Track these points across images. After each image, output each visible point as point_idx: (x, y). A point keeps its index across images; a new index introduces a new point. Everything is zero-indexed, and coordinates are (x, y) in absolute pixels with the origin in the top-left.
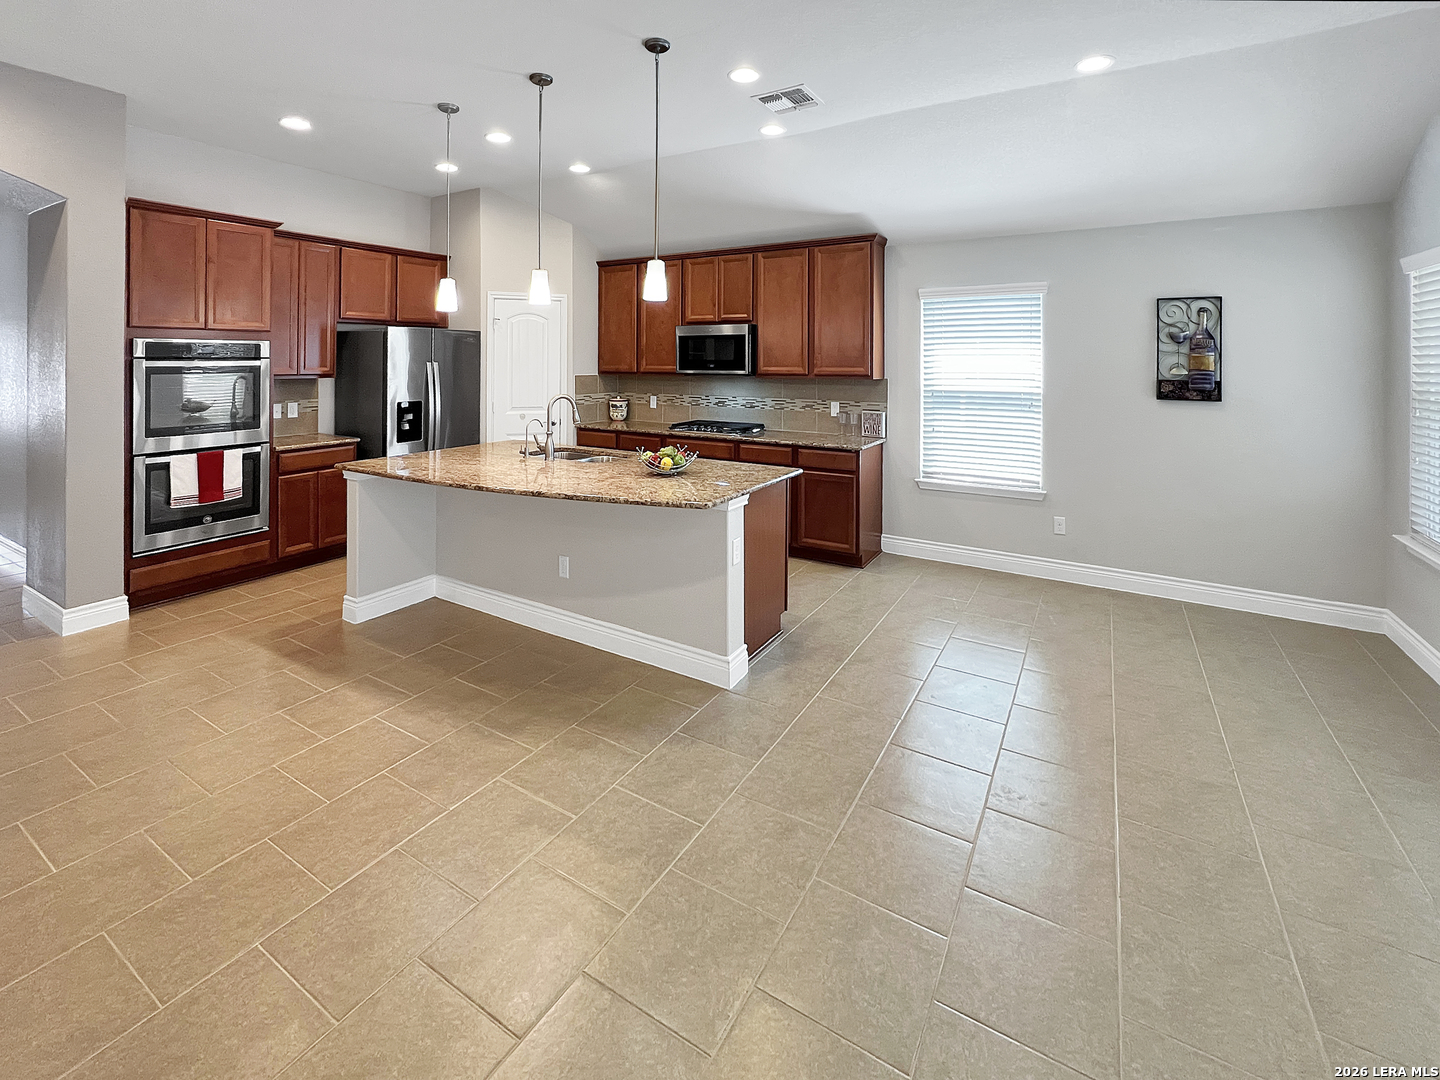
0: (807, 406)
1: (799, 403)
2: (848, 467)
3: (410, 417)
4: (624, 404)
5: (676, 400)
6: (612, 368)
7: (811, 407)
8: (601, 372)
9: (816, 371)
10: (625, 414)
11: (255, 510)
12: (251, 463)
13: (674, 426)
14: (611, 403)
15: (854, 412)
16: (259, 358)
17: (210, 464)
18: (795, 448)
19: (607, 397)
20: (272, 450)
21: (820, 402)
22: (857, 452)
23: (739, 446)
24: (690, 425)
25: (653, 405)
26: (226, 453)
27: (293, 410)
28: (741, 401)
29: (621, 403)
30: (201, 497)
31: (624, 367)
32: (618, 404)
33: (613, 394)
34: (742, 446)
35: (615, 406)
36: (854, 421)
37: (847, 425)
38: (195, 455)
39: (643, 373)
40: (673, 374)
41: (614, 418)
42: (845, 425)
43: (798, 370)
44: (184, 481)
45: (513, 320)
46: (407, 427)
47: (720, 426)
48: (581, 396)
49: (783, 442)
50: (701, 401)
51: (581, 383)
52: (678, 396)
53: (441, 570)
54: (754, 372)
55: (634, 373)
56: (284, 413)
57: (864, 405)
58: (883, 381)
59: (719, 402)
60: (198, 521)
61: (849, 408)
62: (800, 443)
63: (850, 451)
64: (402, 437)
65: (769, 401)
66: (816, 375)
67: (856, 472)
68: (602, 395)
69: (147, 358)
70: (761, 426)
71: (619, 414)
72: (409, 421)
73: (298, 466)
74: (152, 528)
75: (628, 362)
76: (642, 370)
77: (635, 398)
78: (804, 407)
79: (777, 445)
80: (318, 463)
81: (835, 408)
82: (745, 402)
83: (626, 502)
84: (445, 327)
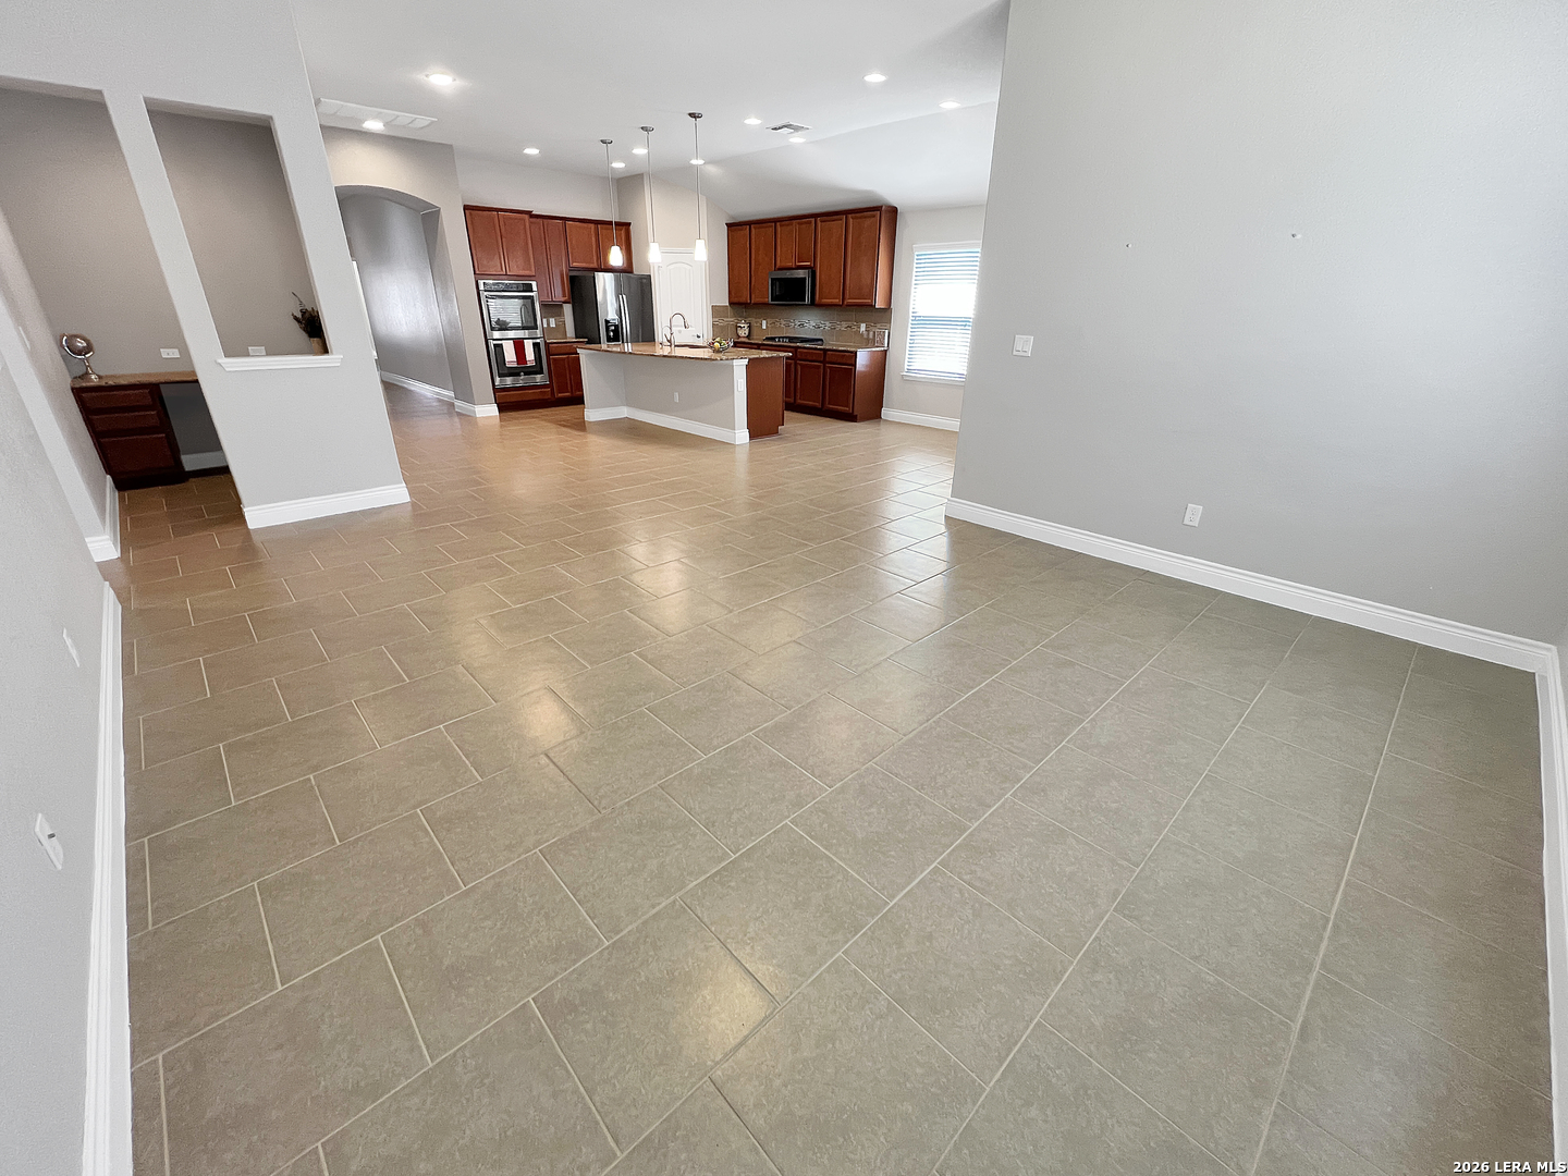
1: (844, 324)
2: (849, 362)
3: (613, 331)
4: (746, 326)
5: (777, 323)
6: (736, 300)
7: (851, 327)
8: (731, 303)
10: (747, 333)
11: (539, 372)
12: (537, 348)
13: (766, 339)
14: (737, 325)
15: (872, 330)
16: (532, 291)
17: (519, 345)
18: (825, 351)
19: (735, 321)
20: (545, 342)
23: (797, 350)
25: (763, 325)
26: (526, 341)
27: (552, 321)
28: (814, 324)
29: (744, 325)
30: (518, 362)
31: (742, 300)
32: (742, 325)
33: (740, 319)
35: (741, 327)
36: (871, 336)
37: (868, 339)
38: (512, 341)
39: (755, 304)
40: (767, 304)
41: (740, 335)
42: (866, 339)
43: (837, 301)
44: (510, 355)
45: (671, 267)
46: (612, 334)
48: (717, 319)
50: (790, 324)
51: (716, 311)
52: (779, 320)
53: (628, 404)
54: (813, 303)
55: (750, 304)
56: (548, 324)
57: (878, 326)
58: (887, 310)
59: (801, 324)
60: (519, 374)
61: (870, 328)
63: (854, 352)
64: (609, 339)
65: (827, 323)
66: (849, 305)
67: (855, 365)
68: (732, 317)
70: (824, 338)
71: (743, 333)
73: (563, 351)
74: (501, 374)
75: (745, 297)
76: (753, 302)
77: (753, 320)
78: (847, 327)
80: (567, 351)
81: (863, 327)
84: (632, 272)
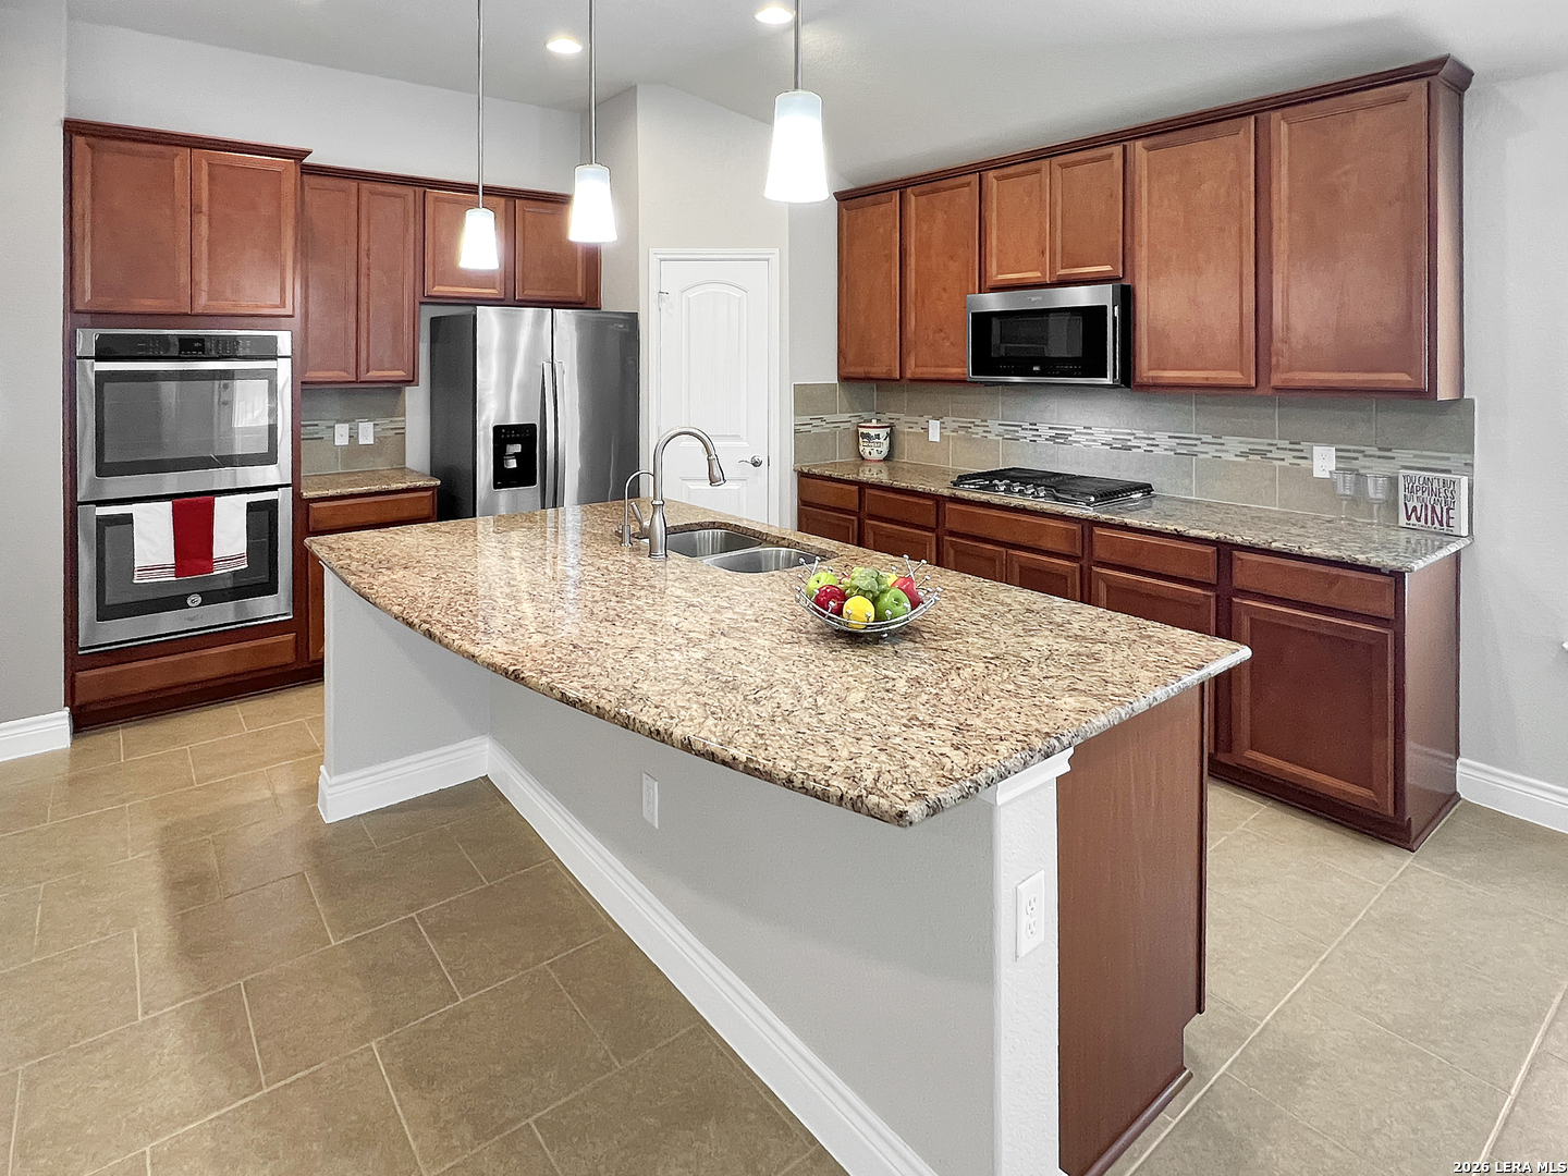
0: (1253, 452)
1: (1234, 446)
2: (1373, 607)
3: (517, 448)
4: (883, 433)
5: (974, 430)
6: (859, 371)
7: (1263, 453)
8: (844, 379)
9: (1277, 379)
10: (885, 448)
11: (270, 588)
12: (262, 517)
13: (962, 479)
14: (861, 430)
15: (1376, 473)
16: (275, 358)
17: (193, 520)
18: (1225, 550)
19: (854, 420)
20: (297, 496)
21: (1285, 444)
22: (1398, 577)
23: (1092, 531)
24: (990, 478)
25: (935, 434)
26: (218, 501)
27: (367, 434)
28: (1102, 435)
29: (877, 431)
30: (180, 568)
31: (879, 370)
32: (873, 432)
33: (865, 415)
34: (1098, 531)
35: (867, 436)
36: (1375, 490)
37: (1358, 499)
38: (168, 505)
39: (912, 380)
40: (963, 381)
41: (866, 455)
42: (1354, 500)
43: (1234, 377)
44: (154, 543)
45: (690, 294)
46: (513, 464)
47: (1058, 484)
48: (806, 419)
49: (1193, 533)
50: (1022, 433)
51: (806, 398)
52: (978, 422)
53: (496, 731)
54: (1127, 378)
55: (897, 380)
56: (353, 437)
57: (1403, 456)
58: (1461, 405)
59: (1057, 436)
60: (177, 602)
61: (1362, 462)
62: (1238, 539)
63: (1375, 571)
64: (502, 479)
65: (1162, 438)
66: (1277, 389)
67: (1396, 621)
68: (845, 417)
69: (99, 358)
70: (1146, 489)
71: (876, 449)
72: (516, 455)
73: (340, 522)
74: (105, 612)
75: (885, 362)
76: (909, 375)
77: (903, 422)
78: (1243, 454)
79: (1179, 536)
81: (1324, 461)
82: (1109, 438)
83: (687, 746)
84: (597, 308)
